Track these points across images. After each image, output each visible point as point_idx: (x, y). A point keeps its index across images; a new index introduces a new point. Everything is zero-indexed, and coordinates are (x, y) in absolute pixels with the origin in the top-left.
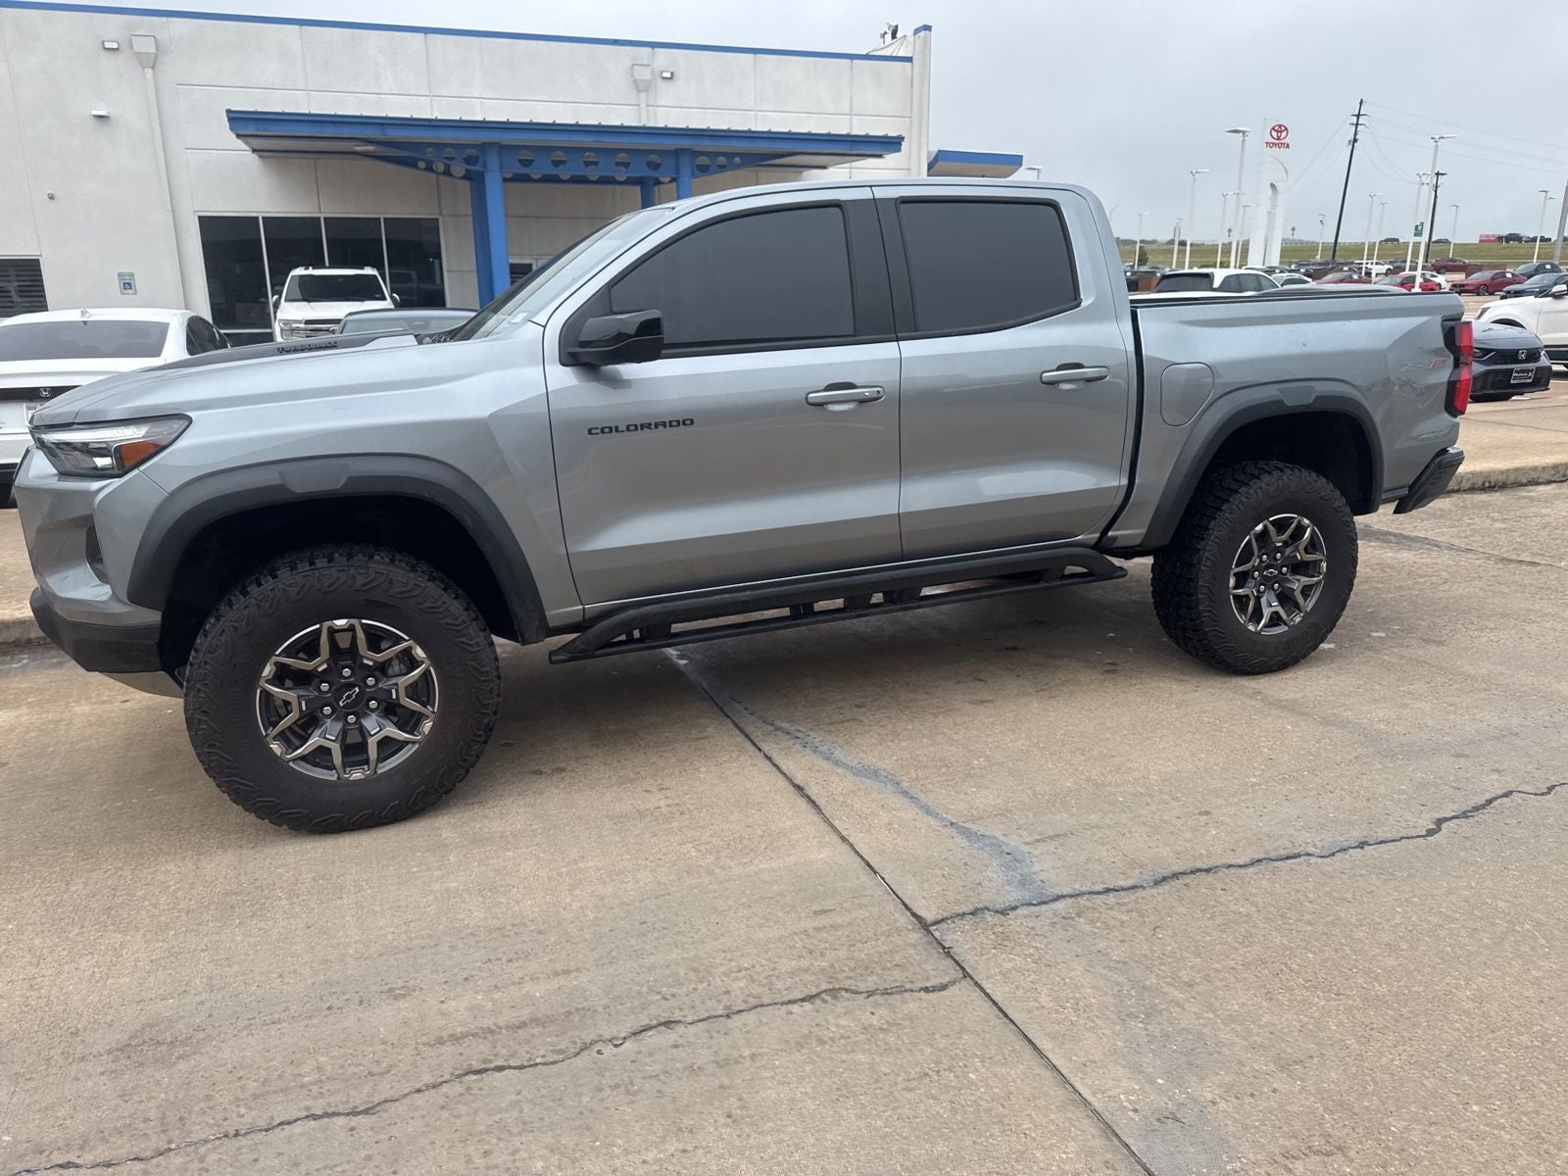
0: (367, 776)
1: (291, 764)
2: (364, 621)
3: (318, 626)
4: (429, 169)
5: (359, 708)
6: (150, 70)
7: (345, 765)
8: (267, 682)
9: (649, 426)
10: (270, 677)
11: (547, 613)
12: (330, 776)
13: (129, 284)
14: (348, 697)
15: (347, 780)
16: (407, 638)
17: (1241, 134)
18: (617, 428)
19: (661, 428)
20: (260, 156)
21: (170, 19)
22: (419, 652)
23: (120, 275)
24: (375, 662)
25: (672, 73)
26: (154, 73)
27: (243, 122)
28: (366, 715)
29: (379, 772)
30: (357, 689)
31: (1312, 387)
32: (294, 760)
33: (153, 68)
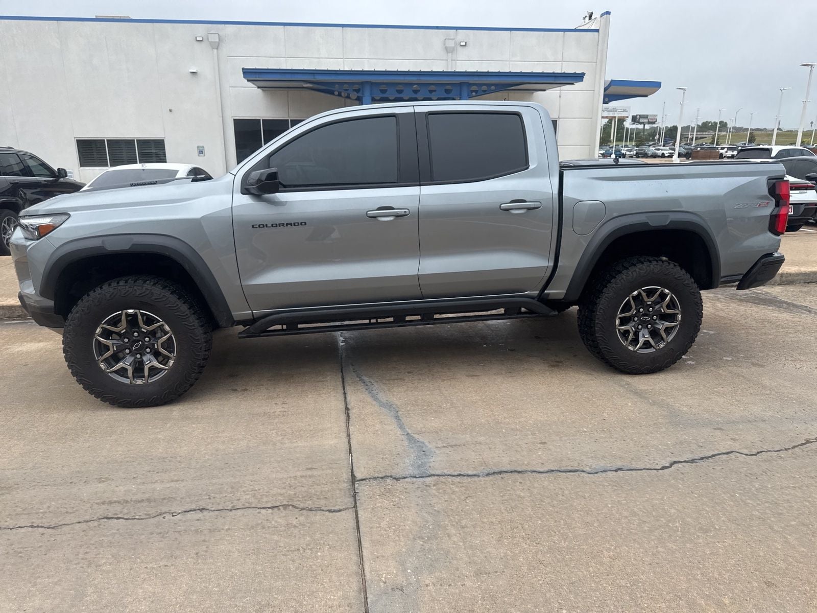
0: (144, 383)
1: (109, 374)
2: (141, 311)
3: (120, 312)
4: (340, 95)
5: (141, 351)
6: (216, 50)
7: (134, 377)
8: (98, 335)
9: (283, 225)
10: (99, 334)
11: (233, 313)
12: (127, 381)
13: (202, 151)
14: (137, 346)
15: (135, 384)
16: (161, 320)
17: (810, 67)
18: (266, 225)
19: (289, 226)
20: (263, 90)
21: (226, 25)
22: (167, 328)
23: (198, 147)
24: (147, 331)
25: (466, 43)
26: (217, 51)
27: (250, 74)
28: (145, 355)
29: (149, 382)
30: (141, 343)
31: (668, 216)
32: (111, 372)
33: (217, 49)
